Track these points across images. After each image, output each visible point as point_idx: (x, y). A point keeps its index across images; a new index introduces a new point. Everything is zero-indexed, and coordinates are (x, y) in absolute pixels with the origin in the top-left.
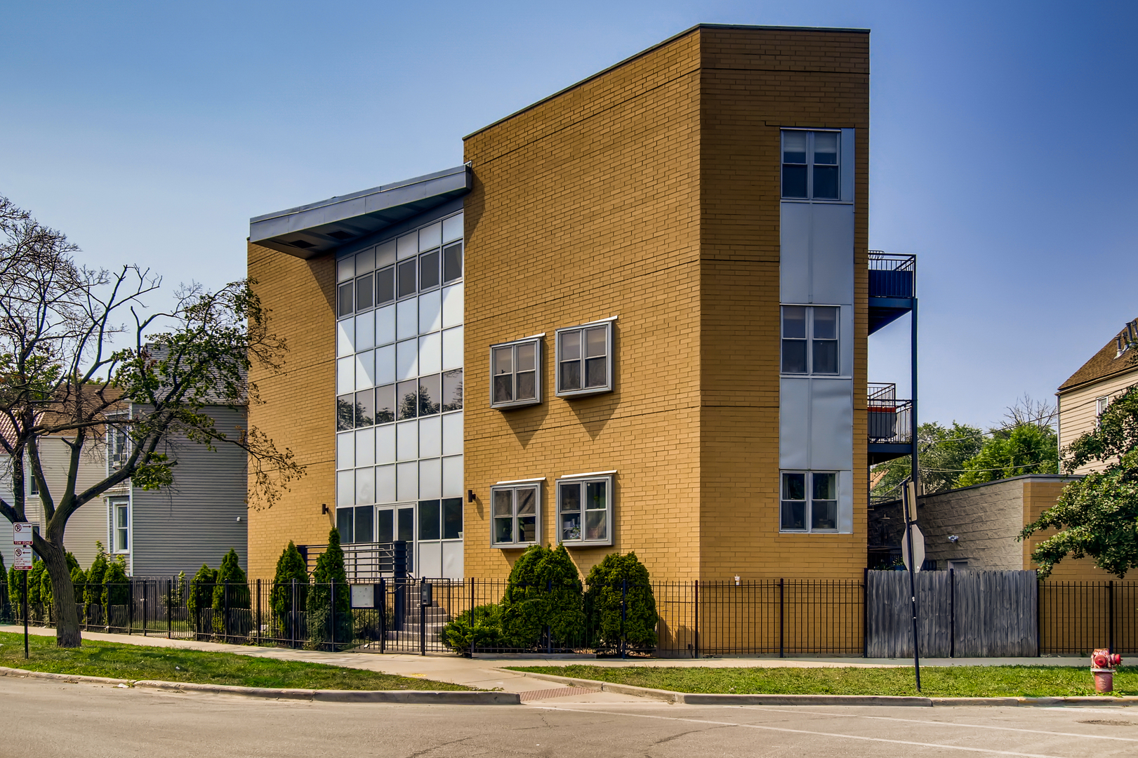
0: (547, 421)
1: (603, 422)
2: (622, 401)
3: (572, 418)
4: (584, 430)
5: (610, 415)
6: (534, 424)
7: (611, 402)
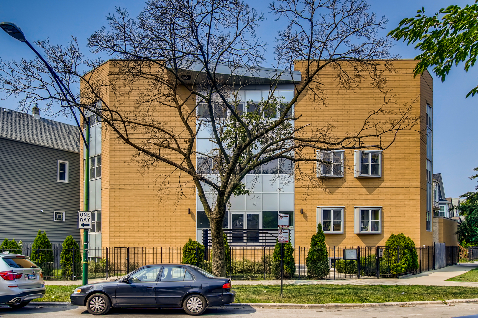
0: (345, 185)
1: (375, 188)
2: (384, 181)
3: (359, 185)
4: (365, 190)
5: (379, 186)
6: (338, 185)
7: (379, 181)
